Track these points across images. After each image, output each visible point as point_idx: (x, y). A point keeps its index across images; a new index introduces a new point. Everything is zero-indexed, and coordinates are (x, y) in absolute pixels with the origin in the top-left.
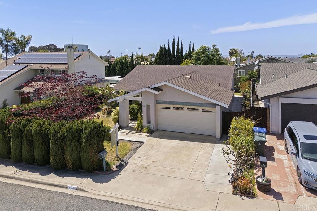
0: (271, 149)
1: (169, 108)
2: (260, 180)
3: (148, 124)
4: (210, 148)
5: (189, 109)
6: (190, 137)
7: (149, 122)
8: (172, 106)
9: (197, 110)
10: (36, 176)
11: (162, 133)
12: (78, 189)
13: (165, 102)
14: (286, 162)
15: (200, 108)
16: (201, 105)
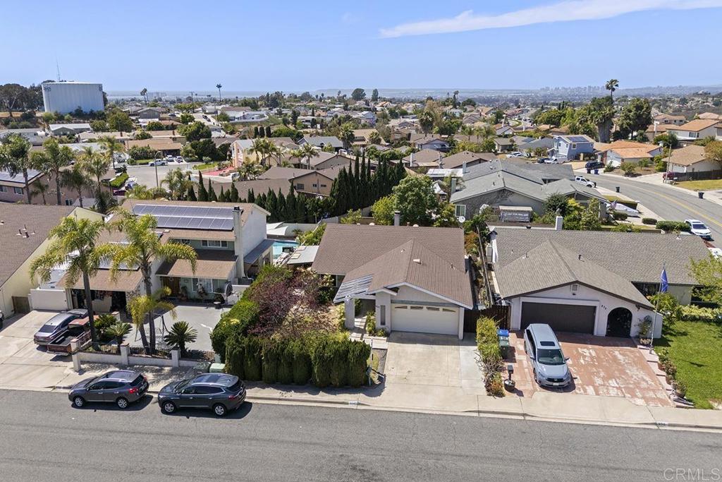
0: (512, 350)
1: (406, 307)
2: (507, 382)
3: (383, 326)
4: (456, 352)
5: (428, 308)
6: (431, 338)
7: (383, 323)
8: (409, 306)
9: (438, 309)
10: (306, 396)
11: (399, 335)
12: (359, 404)
13: (402, 302)
14: (525, 362)
15: (441, 308)
16: (443, 304)
